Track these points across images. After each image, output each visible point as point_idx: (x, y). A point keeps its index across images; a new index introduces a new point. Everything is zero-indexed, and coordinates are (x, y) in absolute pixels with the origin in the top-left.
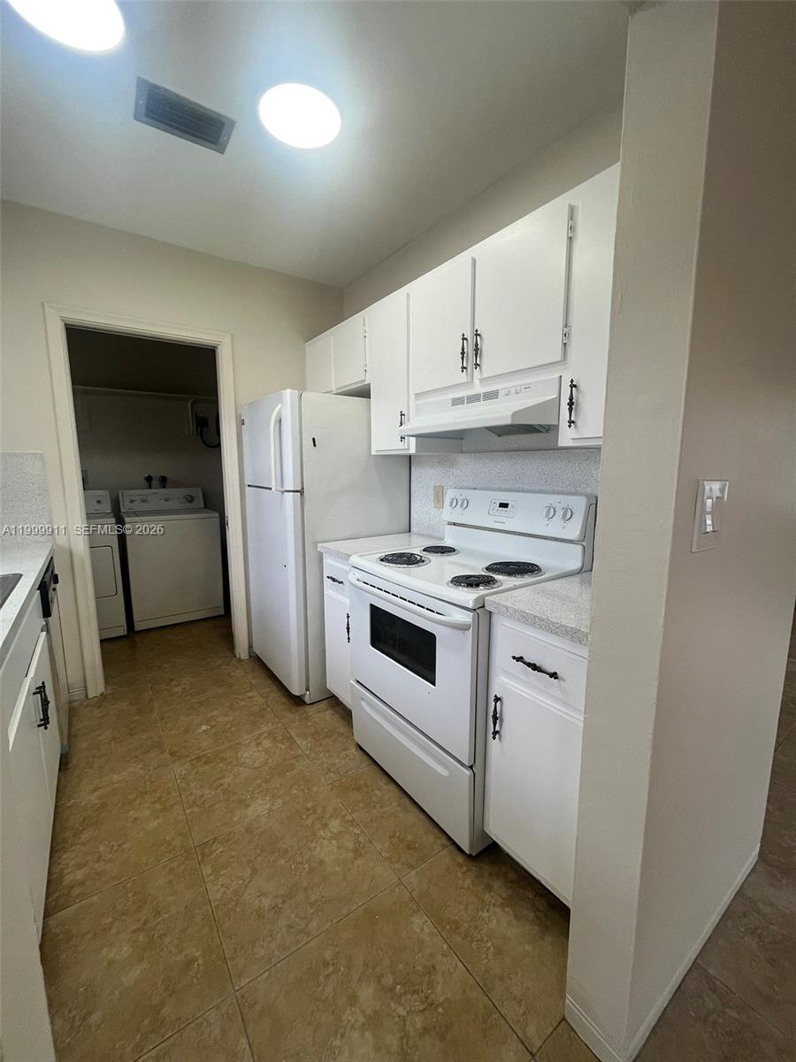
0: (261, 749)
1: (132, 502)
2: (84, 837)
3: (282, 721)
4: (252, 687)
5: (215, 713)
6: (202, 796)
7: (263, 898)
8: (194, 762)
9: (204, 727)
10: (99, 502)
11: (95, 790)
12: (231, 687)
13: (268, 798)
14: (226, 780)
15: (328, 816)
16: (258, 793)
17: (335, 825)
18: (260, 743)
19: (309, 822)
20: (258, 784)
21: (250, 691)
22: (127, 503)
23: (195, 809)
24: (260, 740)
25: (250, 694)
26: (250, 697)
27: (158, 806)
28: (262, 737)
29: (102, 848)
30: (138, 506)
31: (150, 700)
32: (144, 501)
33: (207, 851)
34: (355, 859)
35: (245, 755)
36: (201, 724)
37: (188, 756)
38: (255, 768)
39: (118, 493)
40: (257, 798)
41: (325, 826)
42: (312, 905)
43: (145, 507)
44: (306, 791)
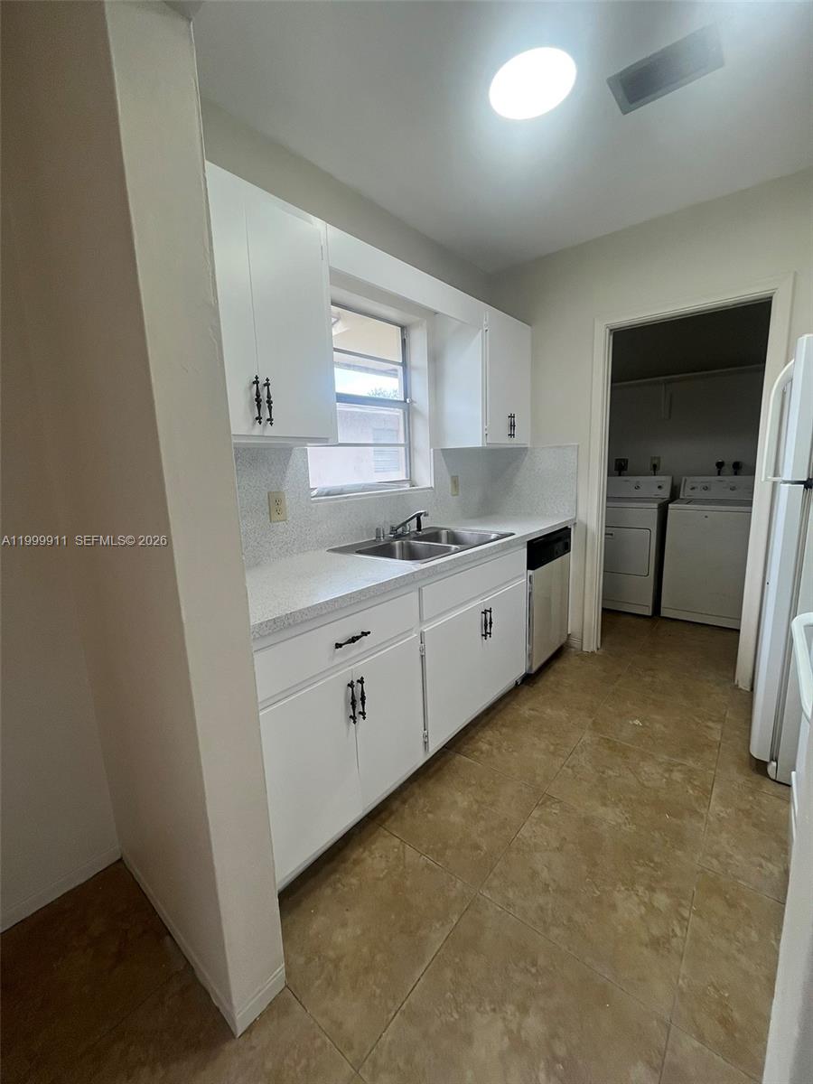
0: (667, 775)
1: (693, 488)
2: (504, 730)
3: (718, 770)
4: (722, 720)
5: (658, 717)
6: (582, 766)
7: (546, 870)
8: (602, 741)
9: (637, 722)
10: (660, 487)
11: (533, 710)
12: (698, 706)
13: (627, 815)
14: (610, 773)
15: (665, 885)
16: (623, 805)
17: (662, 900)
18: (672, 771)
19: (641, 869)
20: (631, 799)
21: (713, 721)
22: (688, 489)
23: (570, 771)
24: (675, 768)
25: (710, 724)
26: (708, 727)
27: (552, 748)
28: (679, 768)
29: (505, 744)
30: (698, 494)
31: (619, 675)
32: (706, 488)
33: (549, 803)
34: (646, 946)
35: (646, 769)
36: (636, 718)
37: (603, 733)
38: (643, 785)
39: (681, 480)
40: (618, 807)
41: (652, 889)
42: (570, 919)
43: (706, 495)
44: (668, 845)
